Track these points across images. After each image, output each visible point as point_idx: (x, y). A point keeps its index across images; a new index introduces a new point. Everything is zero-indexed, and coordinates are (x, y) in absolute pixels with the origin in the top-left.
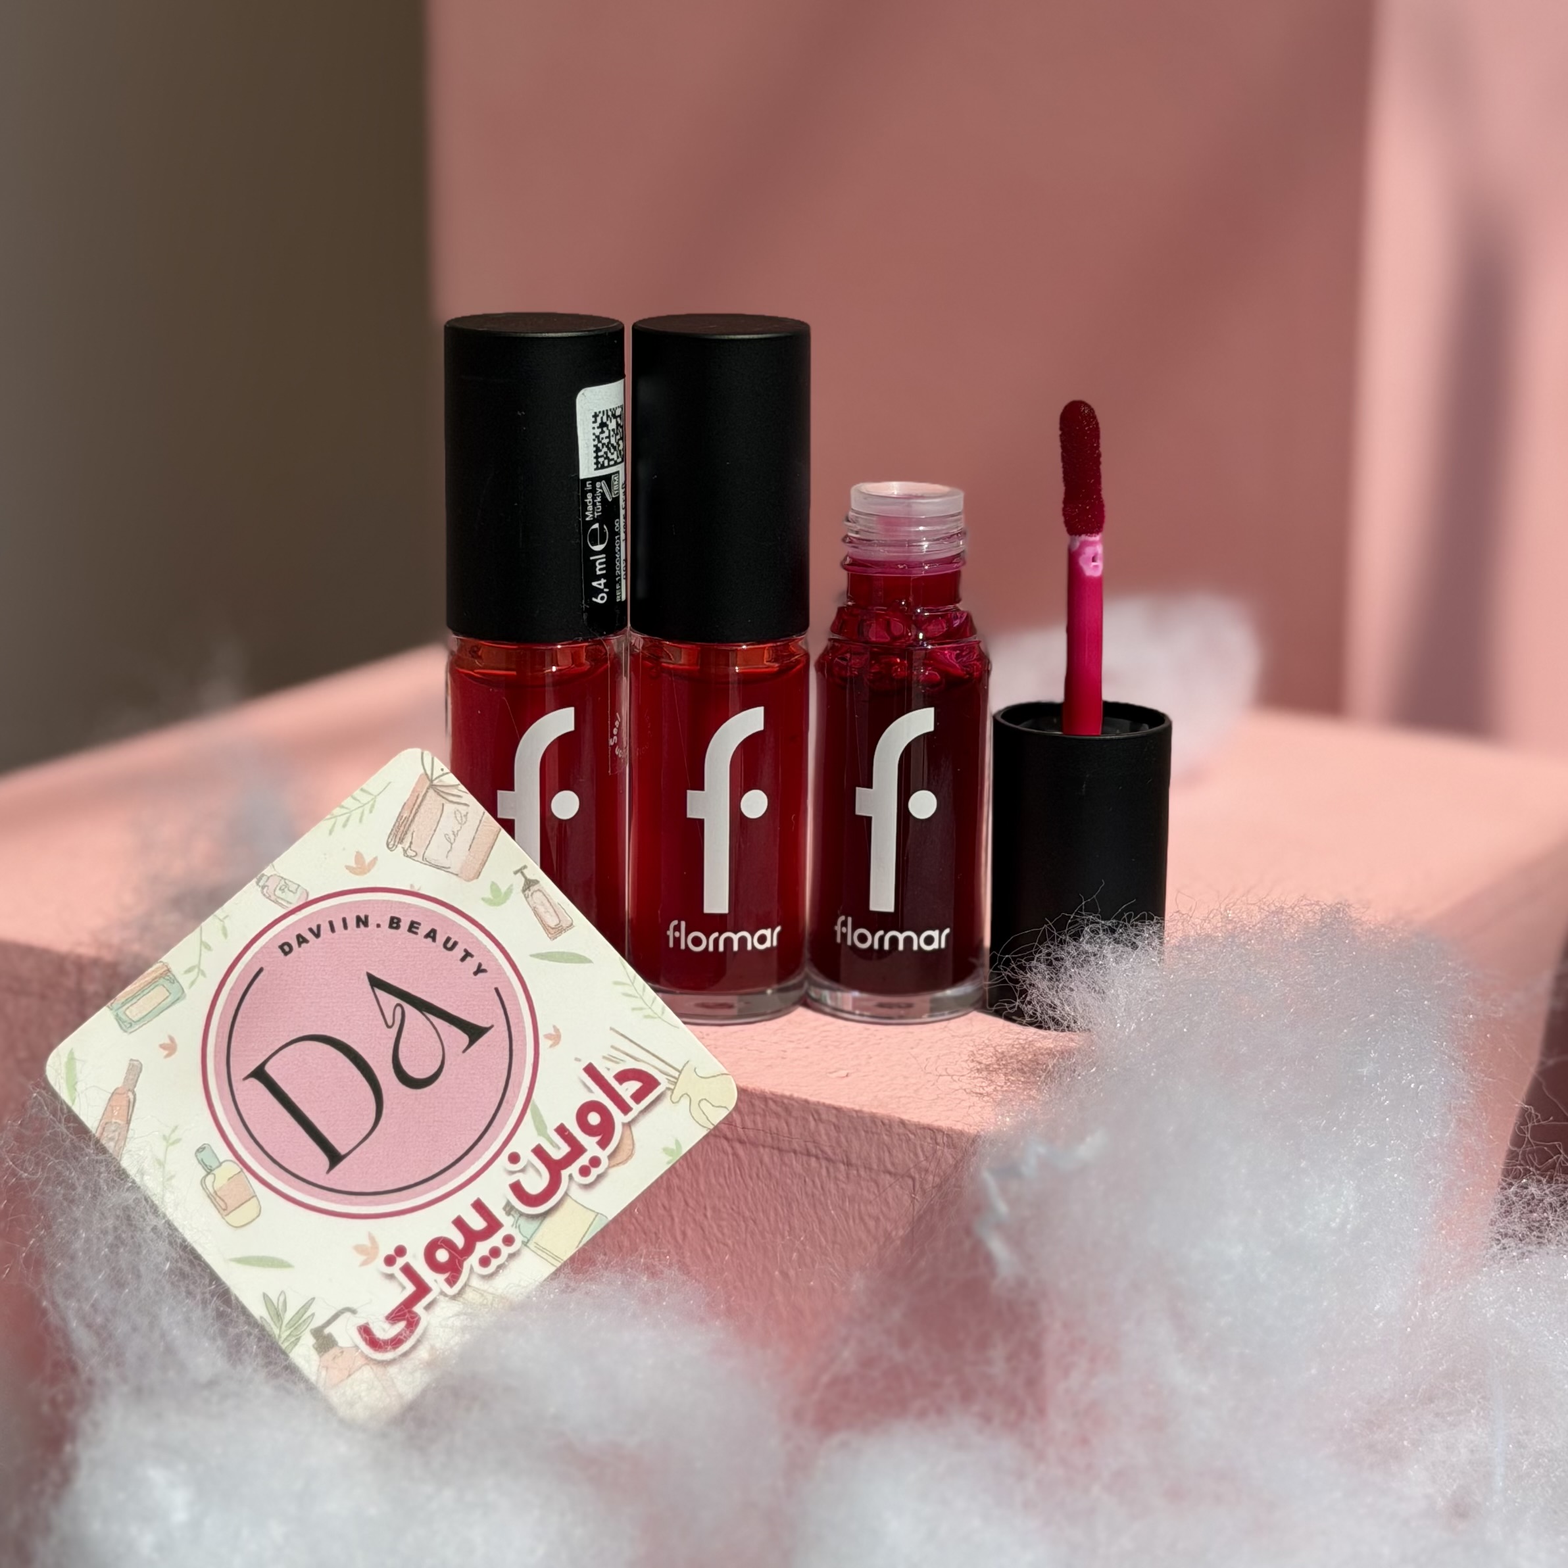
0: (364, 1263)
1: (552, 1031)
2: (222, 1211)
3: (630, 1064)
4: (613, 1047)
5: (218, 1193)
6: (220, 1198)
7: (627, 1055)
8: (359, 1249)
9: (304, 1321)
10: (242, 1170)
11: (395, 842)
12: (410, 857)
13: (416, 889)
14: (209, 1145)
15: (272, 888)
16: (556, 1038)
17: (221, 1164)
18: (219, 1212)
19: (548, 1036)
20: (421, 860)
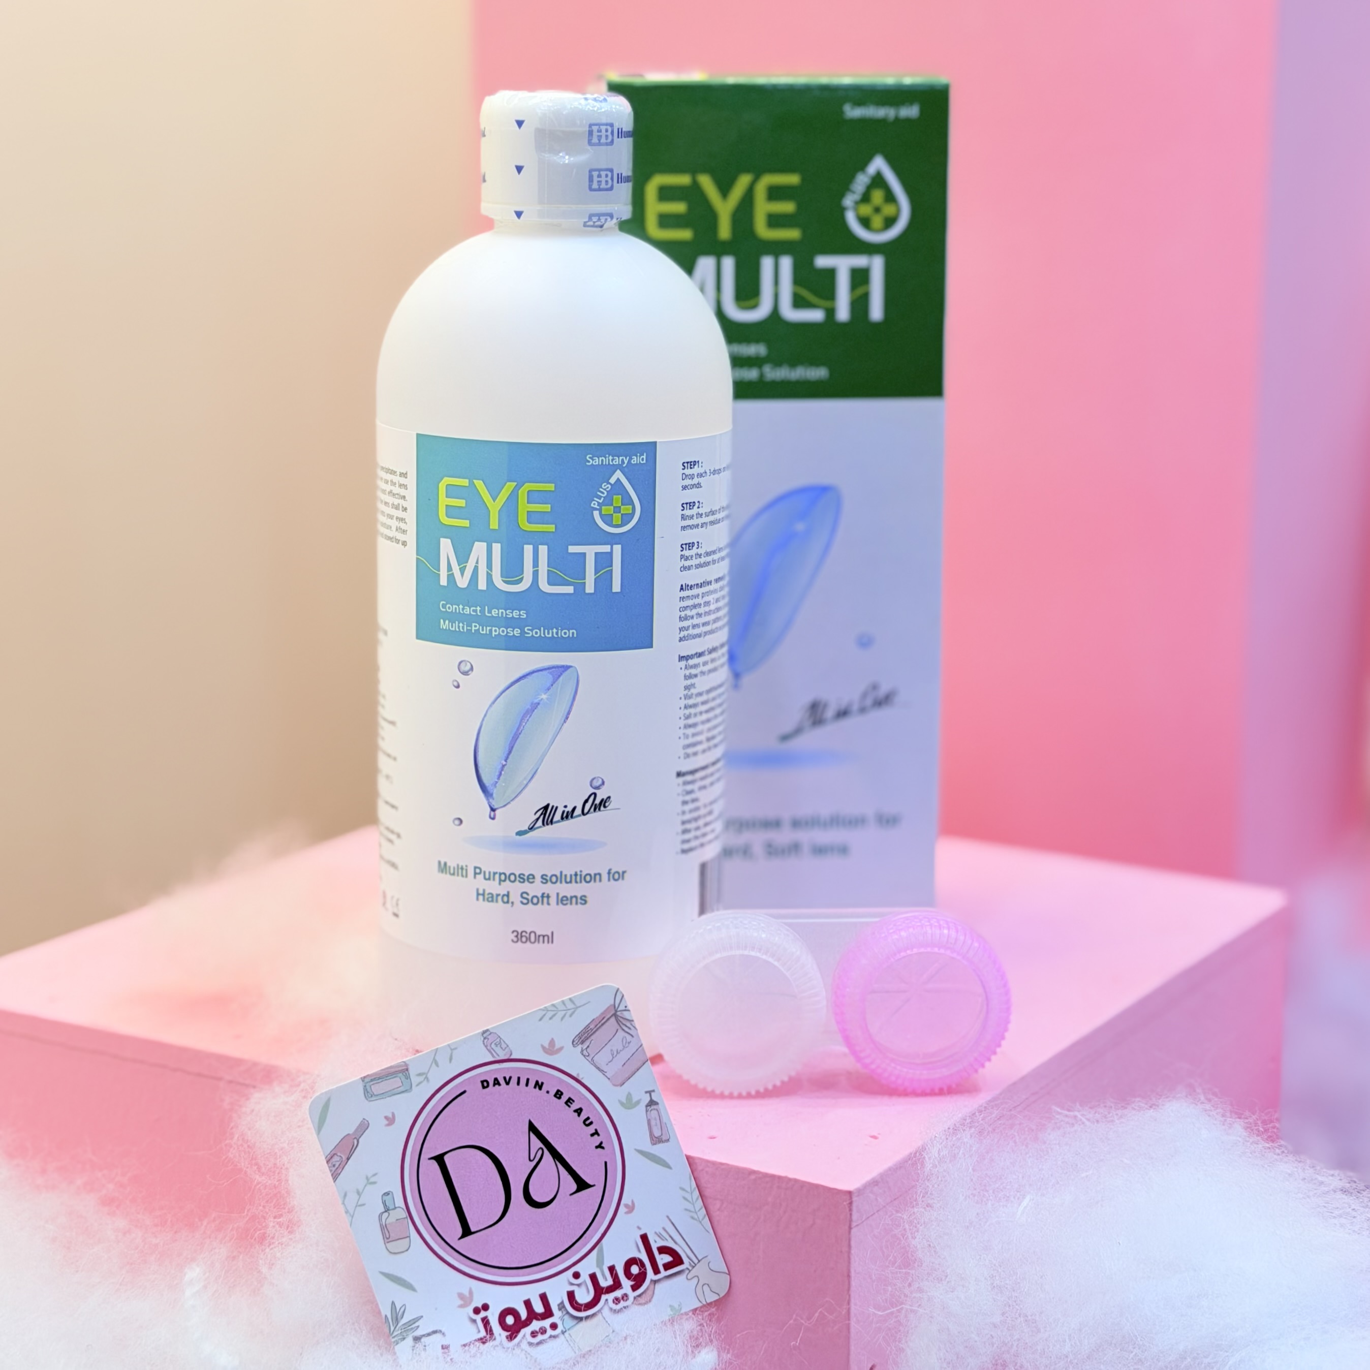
0: (461, 1306)
1: (630, 1204)
2: (385, 1239)
3: (670, 1244)
4: (664, 1229)
5: (387, 1226)
6: (387, 1230)
7: (671, 1237)
8: (461, 1296)
9: (412, 1329)
10: (407, 1218)
11: (578, 1041)
12: (584, 1056)
13: (580, 1078)
14: (392, 1192)
15: (490, 1041)
16: (631, 1209)
17: (395, 1208)
18: (384, 1238)
19: (626, 1206)
20: (590, 1060)
